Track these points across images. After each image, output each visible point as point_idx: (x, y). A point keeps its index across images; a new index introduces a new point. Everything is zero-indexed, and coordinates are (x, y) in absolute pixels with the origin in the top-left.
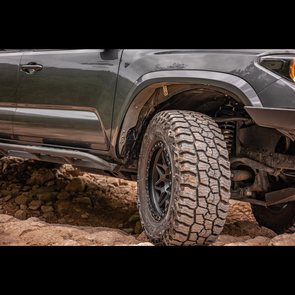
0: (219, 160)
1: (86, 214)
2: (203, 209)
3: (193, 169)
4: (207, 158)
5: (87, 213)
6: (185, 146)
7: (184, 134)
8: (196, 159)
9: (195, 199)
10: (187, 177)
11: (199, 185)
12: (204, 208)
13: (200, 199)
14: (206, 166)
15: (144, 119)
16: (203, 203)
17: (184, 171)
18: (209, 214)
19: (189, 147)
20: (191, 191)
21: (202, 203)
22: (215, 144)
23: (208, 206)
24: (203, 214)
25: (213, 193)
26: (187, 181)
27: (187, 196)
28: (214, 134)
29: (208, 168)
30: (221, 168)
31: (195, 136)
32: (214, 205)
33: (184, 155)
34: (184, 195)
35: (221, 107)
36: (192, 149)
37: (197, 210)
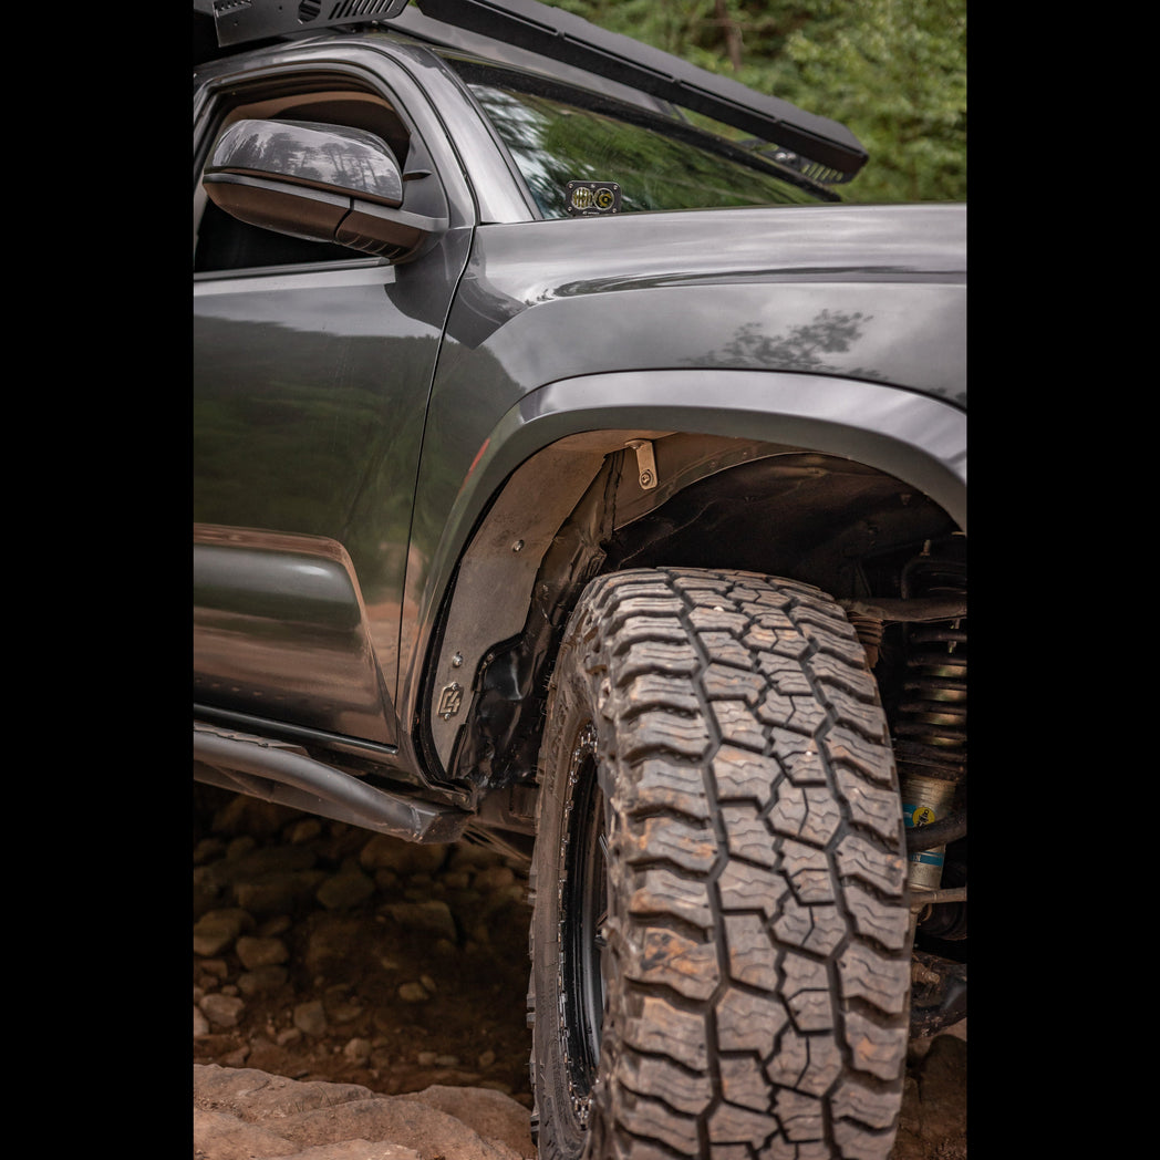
0: (841, 854)
1: (420, 982)
2: (748, 1115)
3: (692, 901)
4: (773, 839)
5: (425, 980)
6: (659, 774)
7: (664, 707)
8: (714, 846)
9: (702, 1063)
10: (655, 944)
11: (726, 990)
12: (757, 1112)
13: (726, 1065)
14: (761, 889)
15: (558, 602)
16: (749, 1087)
17: (644, 910)
18: (787, 1141)
19: (680, 779)
20: (680, 1020)
21: (744, 1084)
22: (829, 762)
23: (774, 1103)
24: (749, 1144)
25: (801, 1033)
26: (654, 966)
27: (657, 1045)
28: (829, 706)
29: (777, 896)
30: (853, 894)
31: (722, 719)
32: (813, 1096)
33: (650, 823)
34: (642, 1040)
35: (927, 543)
36: (693, 794)
37: (713, 1124)
